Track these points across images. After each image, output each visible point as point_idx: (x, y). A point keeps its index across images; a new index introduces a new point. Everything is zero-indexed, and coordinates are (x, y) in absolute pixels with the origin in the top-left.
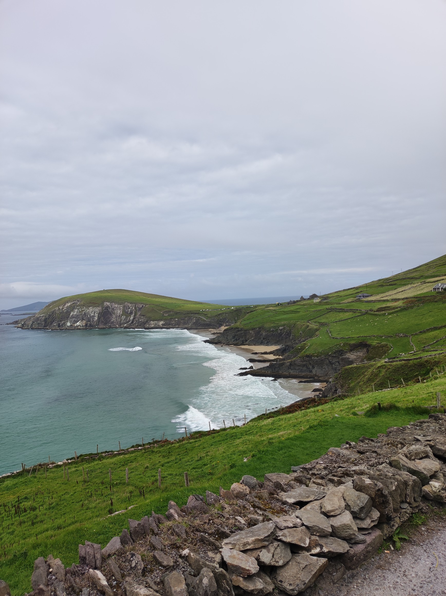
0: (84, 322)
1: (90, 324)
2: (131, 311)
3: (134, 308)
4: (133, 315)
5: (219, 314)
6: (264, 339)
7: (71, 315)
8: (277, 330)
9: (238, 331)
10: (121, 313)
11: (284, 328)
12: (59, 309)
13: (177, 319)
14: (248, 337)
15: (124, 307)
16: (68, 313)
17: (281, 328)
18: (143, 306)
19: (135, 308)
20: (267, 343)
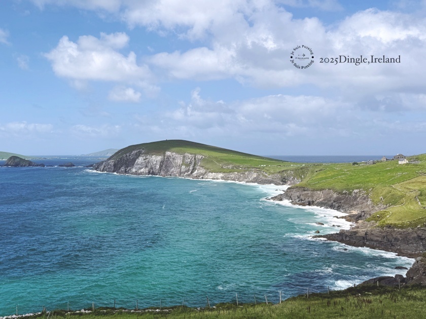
0: (147, 169)
1: (153, 172)
2: (190, 161)
3: (193, 159)
4: (192, 165)
5: (283, 171)
6: (334, 202)
7: (136, 161)
8: (350, 193)
9: (304, 190)
10: (181, 163)
11: (360, 191)
12: (126, 156)
13: (236, 173)
14: (315, 198)
15: (184, 157)
16: (134, 160)
17: (356, 191)
18: (202, 157)
19: (195, 159)
20: (338, 207)
